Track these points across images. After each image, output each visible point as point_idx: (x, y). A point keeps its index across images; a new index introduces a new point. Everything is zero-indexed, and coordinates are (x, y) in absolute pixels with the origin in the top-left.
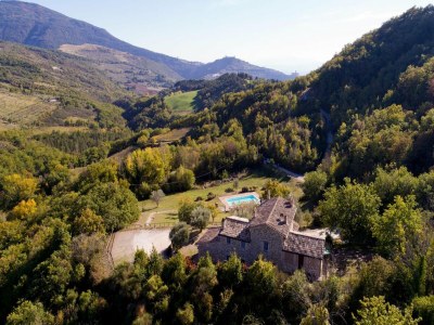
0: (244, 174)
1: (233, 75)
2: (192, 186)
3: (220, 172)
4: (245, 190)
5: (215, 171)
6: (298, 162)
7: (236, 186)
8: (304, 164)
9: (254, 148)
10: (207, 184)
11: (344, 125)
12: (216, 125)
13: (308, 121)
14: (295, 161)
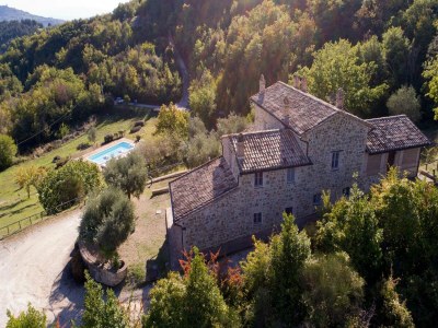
0: (93, 124)
1: (14, 23)
2: (14, 159)
3: (56, 127)
4: (109, 140)
5: (47, 129)
6: (161, 91)
7: (93, 138)
8: (169, 93)
9: (97, 88)
10: (40, 150)
11: (199, 42)
12: (15, 79)
13: (153, 47)
14: (156, 92)
